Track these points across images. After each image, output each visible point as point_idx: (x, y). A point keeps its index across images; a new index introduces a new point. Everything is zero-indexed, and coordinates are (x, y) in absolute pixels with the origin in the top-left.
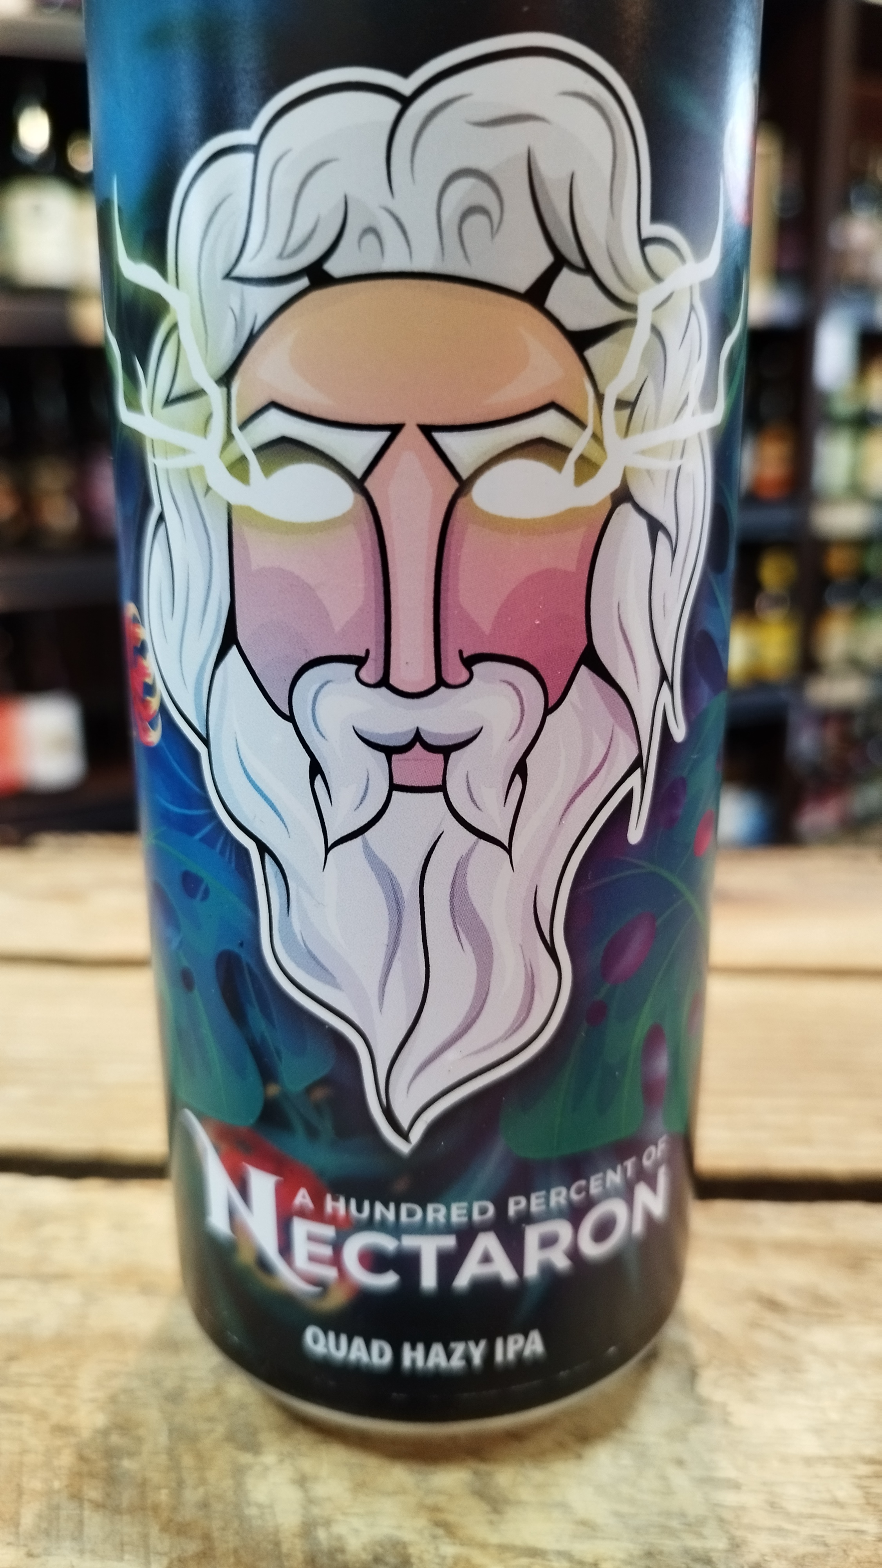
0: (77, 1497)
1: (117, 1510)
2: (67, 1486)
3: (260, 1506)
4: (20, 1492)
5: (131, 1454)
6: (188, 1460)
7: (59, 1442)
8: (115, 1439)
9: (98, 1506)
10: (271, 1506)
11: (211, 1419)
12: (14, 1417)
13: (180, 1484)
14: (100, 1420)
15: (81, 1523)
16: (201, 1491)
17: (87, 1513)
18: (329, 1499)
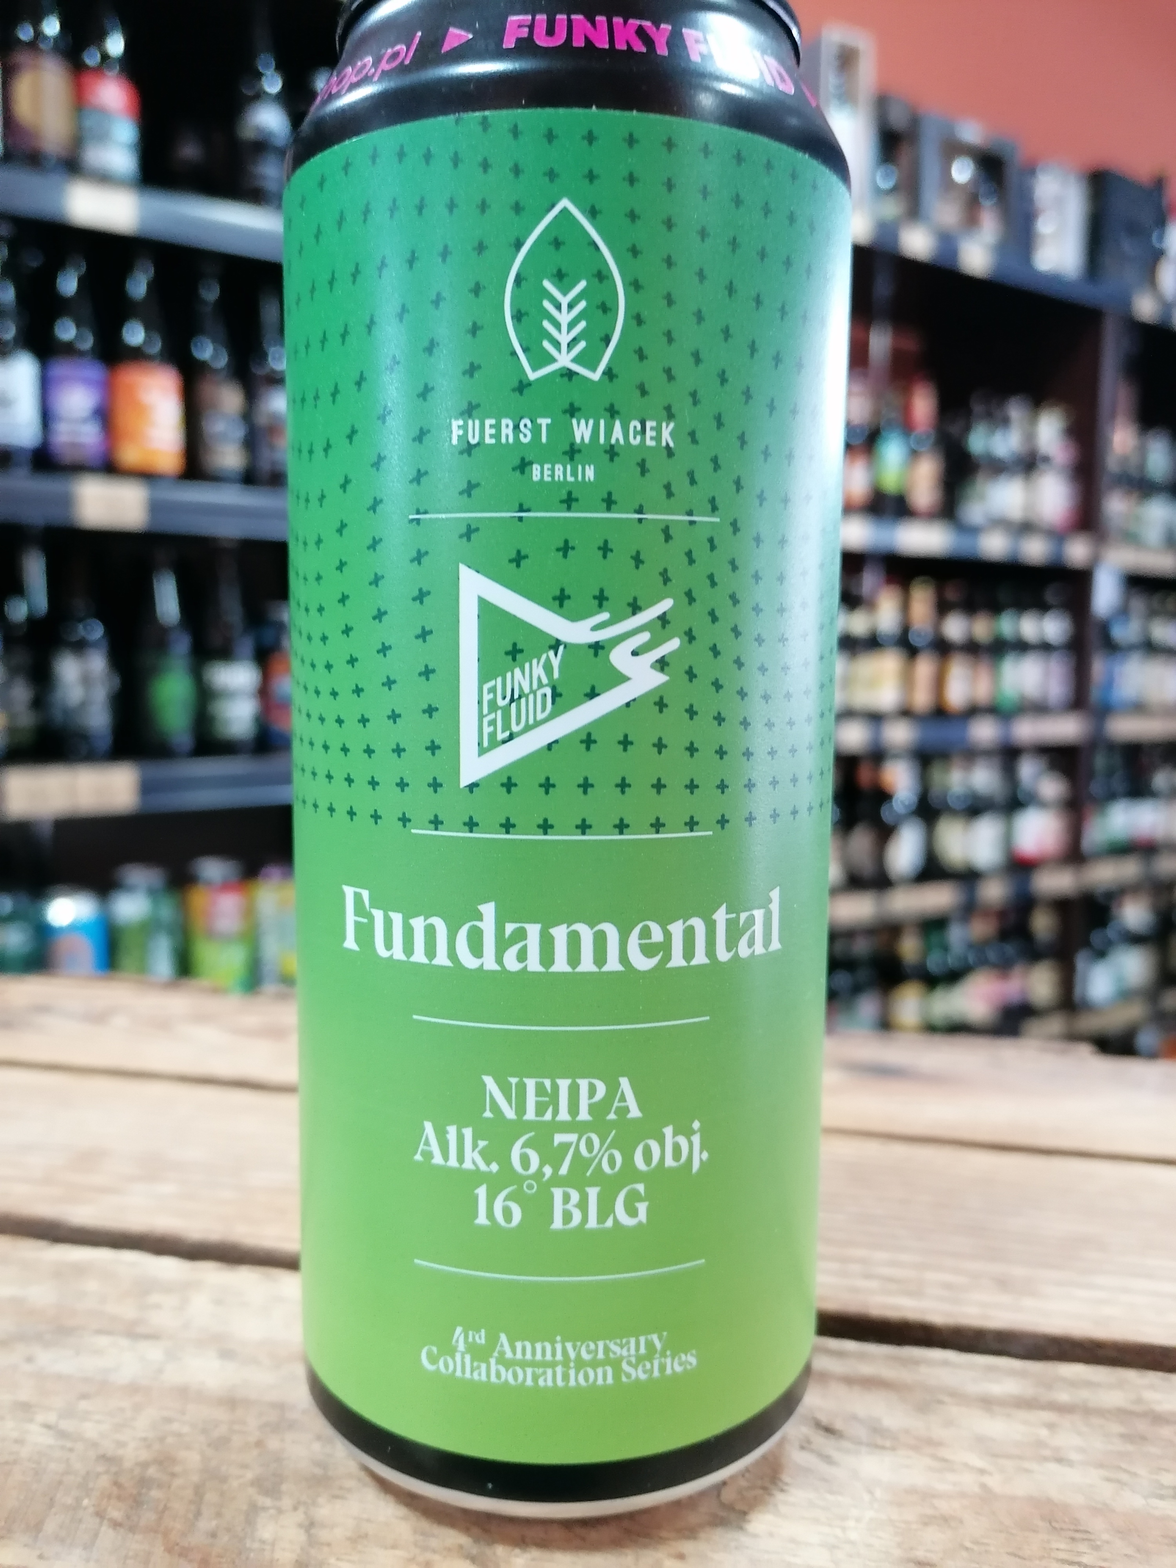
0: (100, 1514)
1: (133, 1529)
2: (94, 1505)
3: (263, 1542)
4: (51, 1503)
5: (160, 1486)
6: (211, 1497)
7: (100, 1469)
8: (152, 1471)
9: (116, 1525)
10: (273, 1544)
11: (245, 1466)
12: (69, 1444)
13: (198, 1514)
14: (144, 1455)
15: (96, 1535)
16: (214, 1523)
17: (104, 1528)
18: (329, 1545)
